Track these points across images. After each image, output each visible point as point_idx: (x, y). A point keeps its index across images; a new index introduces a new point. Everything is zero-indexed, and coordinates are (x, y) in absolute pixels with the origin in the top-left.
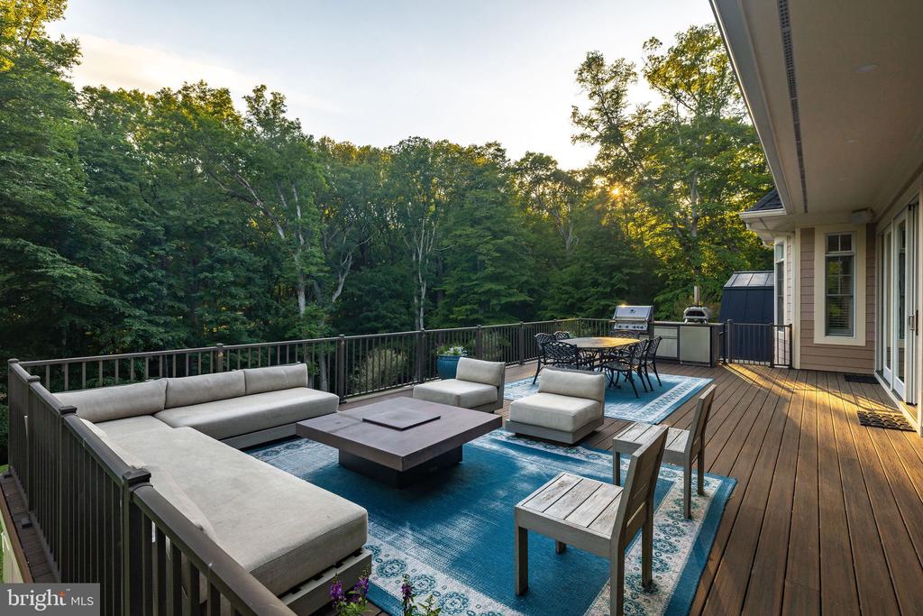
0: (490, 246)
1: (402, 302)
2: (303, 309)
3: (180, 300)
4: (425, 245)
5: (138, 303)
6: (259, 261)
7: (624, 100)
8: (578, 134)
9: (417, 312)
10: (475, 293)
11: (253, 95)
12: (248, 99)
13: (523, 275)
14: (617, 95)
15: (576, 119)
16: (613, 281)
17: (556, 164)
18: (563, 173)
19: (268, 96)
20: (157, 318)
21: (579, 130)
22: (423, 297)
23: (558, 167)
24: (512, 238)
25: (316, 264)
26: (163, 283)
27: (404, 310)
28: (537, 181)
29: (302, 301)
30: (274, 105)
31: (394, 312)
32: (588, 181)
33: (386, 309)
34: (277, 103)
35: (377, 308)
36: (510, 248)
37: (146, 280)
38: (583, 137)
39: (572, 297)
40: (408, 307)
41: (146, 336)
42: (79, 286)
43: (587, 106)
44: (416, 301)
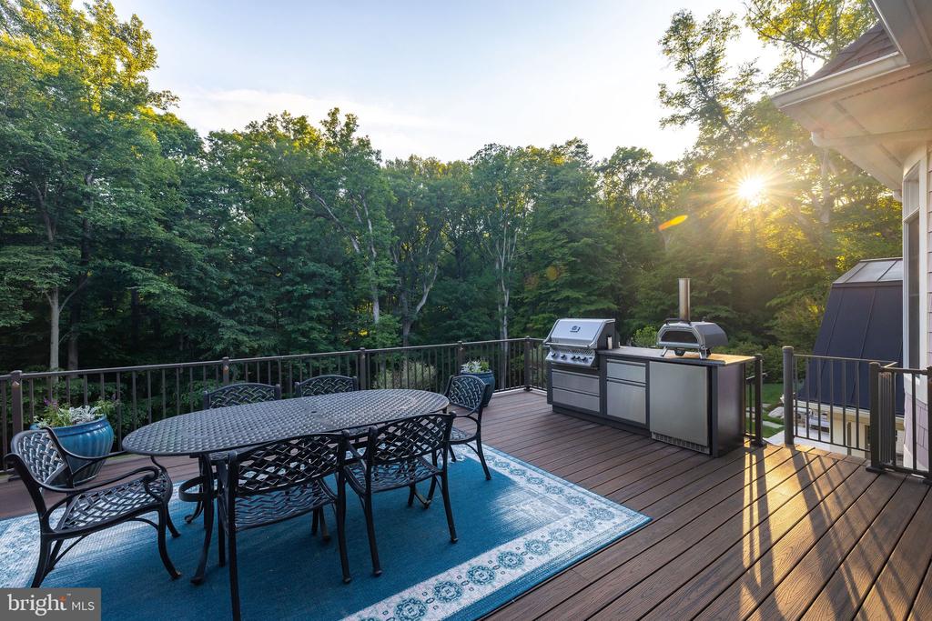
0: (566, 250)
1: (486, 311)
2: (377, 318)
3: (268, 311)
4: (506, 254)
5: (231, 315)
6: (337, 274)
7: (721, 63)
8: (668, 115)
9: (501, 320)
10: (553, 301)
11: (329, 119)
12: (325, 123)
13: (607, 280)
14: (712, 58)
15: (665, 99)
16: (712, 284)
17: (651, 156)
18: (659, 166)
19: (342, 119)
20: (248, 328)
21: (669, 112)
22: (506, 305)
23: (654, 160)
24: (590, 241)
25: (387, 275)
26: (253, 296)
27: (486, 318)
28: (632, 178)
29: (376, 311)
30: (347, 125)
31: (476, 319)
32: (691, 172)
33: (468, 317)
34: (350, 125)
35: (460, 315)
36: (588, 251)
37: (237, 294)
38: (673, 119)
39: (664, 304)
40: (491, 316)
41: (237, 344)
42: (163, 301)
43: (676, 80)
44: (500, 309)
